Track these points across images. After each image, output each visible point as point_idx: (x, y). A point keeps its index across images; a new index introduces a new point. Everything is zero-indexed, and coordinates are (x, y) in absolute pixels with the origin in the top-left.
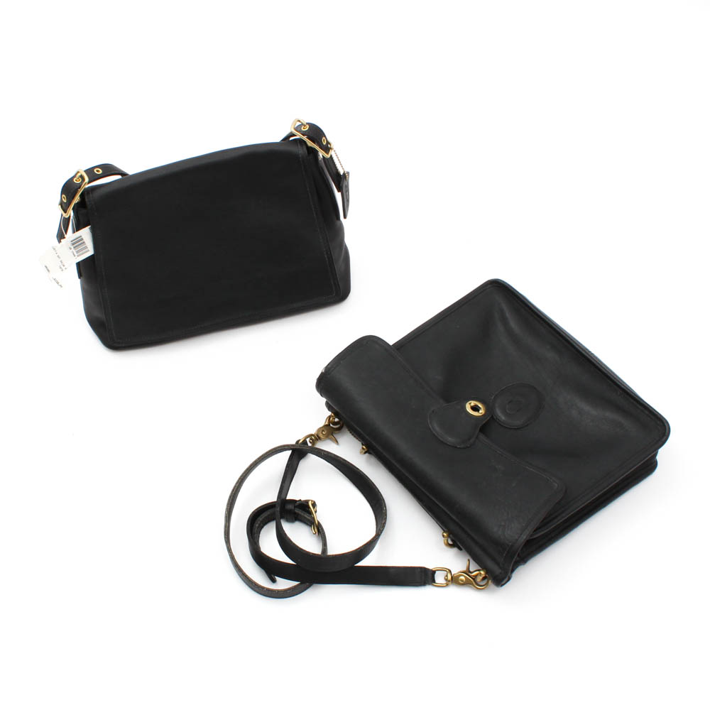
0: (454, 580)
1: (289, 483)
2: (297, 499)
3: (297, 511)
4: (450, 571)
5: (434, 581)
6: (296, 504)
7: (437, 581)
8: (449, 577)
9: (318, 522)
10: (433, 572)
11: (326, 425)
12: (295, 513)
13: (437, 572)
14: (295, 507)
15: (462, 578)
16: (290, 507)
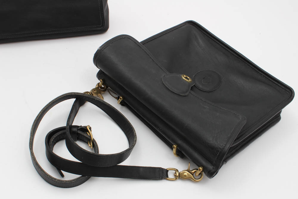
0: (180, 177)
1: (74, 117)
2: (79, 125)
3: (79, 132)
4: (177, 171)
5: (167, 176)
6: (79, 128)
7: (169, 177)
8: (177, 174)
9: (93, 139)
10: (167, 171)
11: (97, 88)
12: (78, 134)
13: (169, 171)
14: (78, 130)
15: (185, 174)
16: (75, 129)
